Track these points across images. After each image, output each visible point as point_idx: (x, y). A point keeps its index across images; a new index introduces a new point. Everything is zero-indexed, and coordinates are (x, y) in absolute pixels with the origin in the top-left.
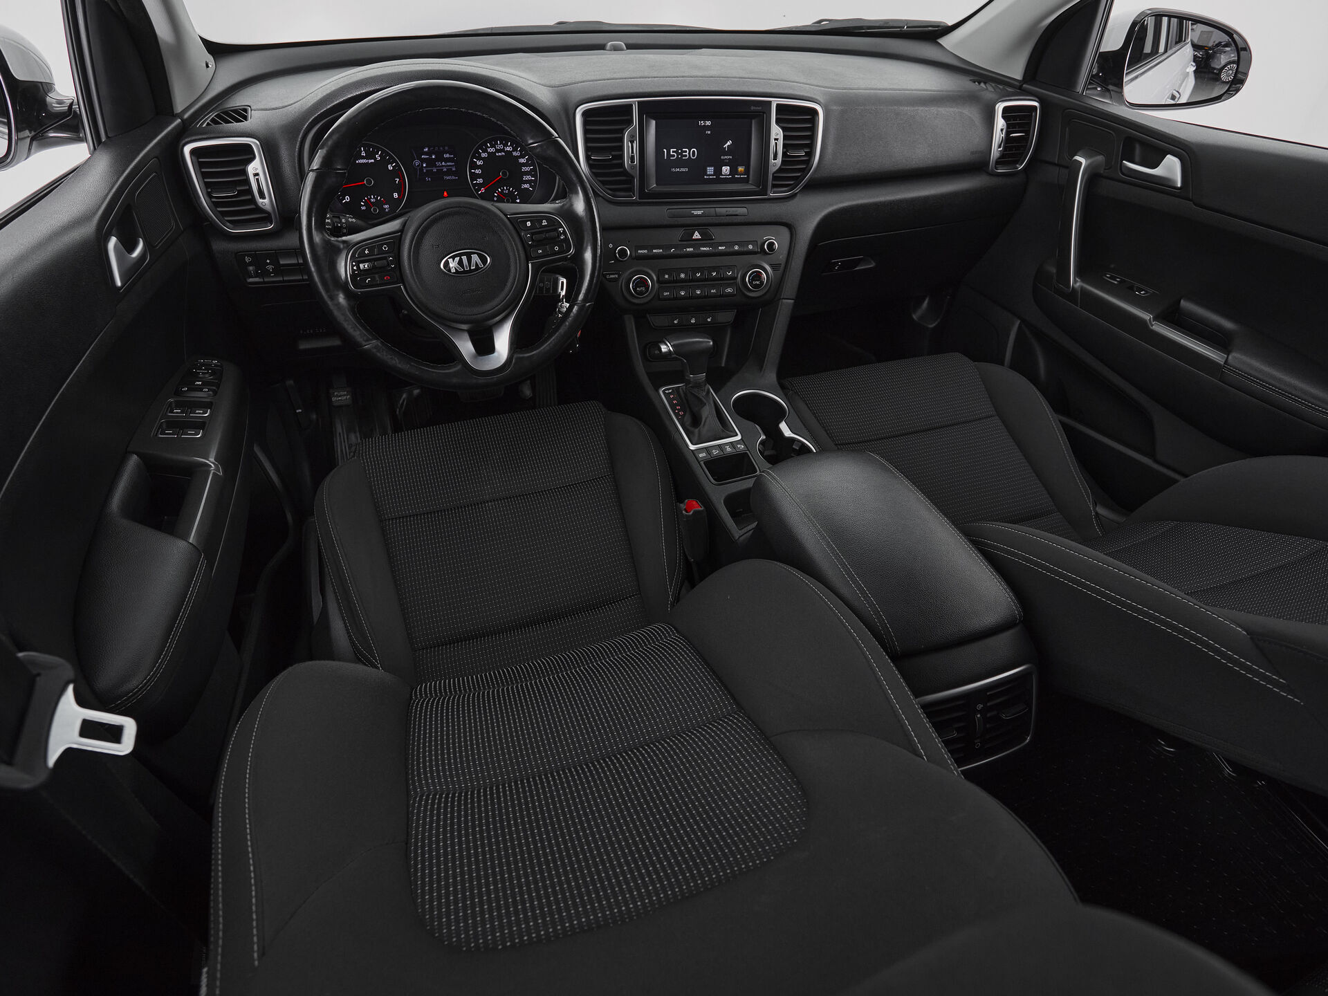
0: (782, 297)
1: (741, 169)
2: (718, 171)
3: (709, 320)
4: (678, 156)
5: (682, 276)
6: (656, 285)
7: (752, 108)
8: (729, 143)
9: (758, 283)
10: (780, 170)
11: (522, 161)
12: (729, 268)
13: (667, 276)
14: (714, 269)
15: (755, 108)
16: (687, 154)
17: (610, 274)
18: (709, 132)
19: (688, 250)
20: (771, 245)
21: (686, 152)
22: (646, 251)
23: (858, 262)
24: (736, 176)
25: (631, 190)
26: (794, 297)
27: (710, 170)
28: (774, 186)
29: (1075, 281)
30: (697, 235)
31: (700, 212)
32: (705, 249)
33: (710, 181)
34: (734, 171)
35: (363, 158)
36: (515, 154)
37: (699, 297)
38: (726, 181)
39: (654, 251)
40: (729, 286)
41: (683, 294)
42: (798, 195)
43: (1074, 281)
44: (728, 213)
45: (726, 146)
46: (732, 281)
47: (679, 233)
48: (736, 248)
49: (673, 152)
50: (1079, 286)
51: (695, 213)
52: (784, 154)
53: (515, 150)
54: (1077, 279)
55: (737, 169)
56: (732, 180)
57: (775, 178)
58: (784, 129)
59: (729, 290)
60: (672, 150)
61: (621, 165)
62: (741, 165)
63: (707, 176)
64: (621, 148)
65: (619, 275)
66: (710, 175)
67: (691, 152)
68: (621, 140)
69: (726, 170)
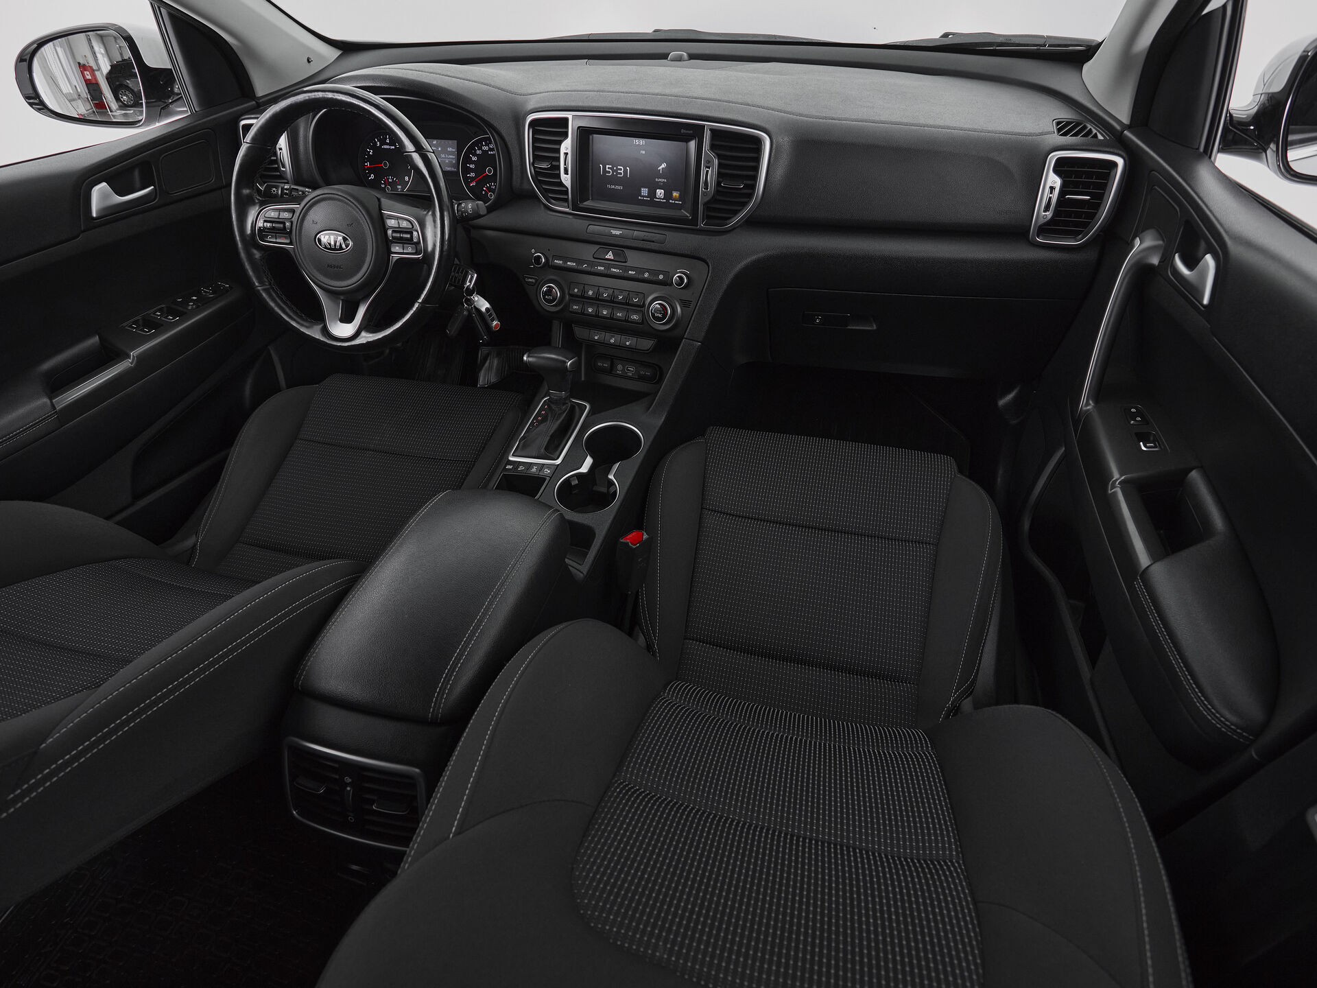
0: (687, 337)
1: (675, 194)
2: (652, 194)
3: (628, 343)
4: (613, 173)
5: (591, 293)
6: (566, 297)
7: (683, 131)
8: (663, 166)
9: (660, 315)
10: (714, 200)
12: (637, 294)
13: (576, 290)
14: (621, 292)
16: (622, 172)
17: (528, 278)
18: (644, 152)
19: (599, 268)
20: (680, 280)
21: (621, 169)
22: (561, 262)
23: (848, 321)
24: (671, 201)
25: (566, 201)
26: (701, 339)
27: (645, 191)
28: (705, 217)
29: (1087, 404)
30: (610, 256)
31: (618, 232)
32: (615, 270)
33: (643, 203)
34: (668, 195)
35: (387, 144)
37: (605, 317)
39: (568, 263)
40: (636, 312)
41: (590, 311)
42: (732, 232)
43: (1085, 403)
44: (645, 238)
45: (660, 168)
46: (639, 309)
47: (595, 250)
48: (646, 275)
49: (608, 168)
50: (1088, 410)
51: (614, 232)
52: (718, 184)
54: (1091, 402)
55: (672, 194)
56: (665, 205)
57: (706, 208)
58: (719, 157)
59: (634, 317)
60: (607, 166)
61: (559, 176)
62: (676, 190)
63: (641, 197)
64: (558, 159)
65: (536, 280)
66: (643, 196)
67: (625, 171)
68: (558, 151)
69: (660, 193)
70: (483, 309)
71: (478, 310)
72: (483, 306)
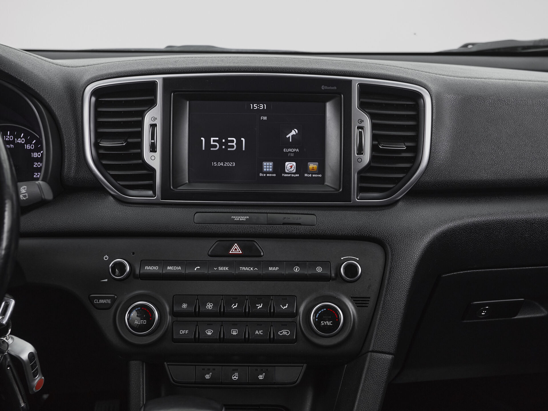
0: (371, 349)
1: (312, 166)
2: (279, 168)
3: (261, 377)
4: (221, 146)
5: (210, 306)
6: (169, 318)
7: (323, 87)
8: (293, 133)
9: (329, 323)
10: (368, 168)
11: (35, 155)
12: (284, 299)
13: (185, 306)
14: (259, 299)
15: (326, 88)
16: (234, 144)
17: (99, 298)
18: (265, 118)
19: (221, 269)
20: (351, 269)
22: (156, 268)
23: (517, 308)
24: (306, 175)
25: (152, 187)
27: (268, 166)
28: (361, 190)
30: (236, 249)
31: (243, 218)
32: (247, 269)
33: (267, 180)
34: (302, 168)
36: (28, 147)
37: (234, 340)
38: (290, 180)
39: (169, 268)
40: (284, 326)
41: (209, 333)
42: (400, 204)
44: (286, 221)
45: (290, 135)
46: (288, 320)
47: (210, 245)
48: (297, 270)
49: (214, 141)
51: (237, 218)
52: (374, 148)
53: (28, 142)
55: (307, 167)
56: (298, 180)
57: (361, 179)
58: (372, 116)
59: (285, 332)
60: (212, 139)
61: (140, 156)
62: (313, 161)
63: (263, 173)
64: (140, 134)
65: (114, 300)
66: (267, 173)
67: (239, 143)
68: (140, 124)
69: (290, 166)
70: (25, 356)
71: (16, 360)
72: (22, 351)
